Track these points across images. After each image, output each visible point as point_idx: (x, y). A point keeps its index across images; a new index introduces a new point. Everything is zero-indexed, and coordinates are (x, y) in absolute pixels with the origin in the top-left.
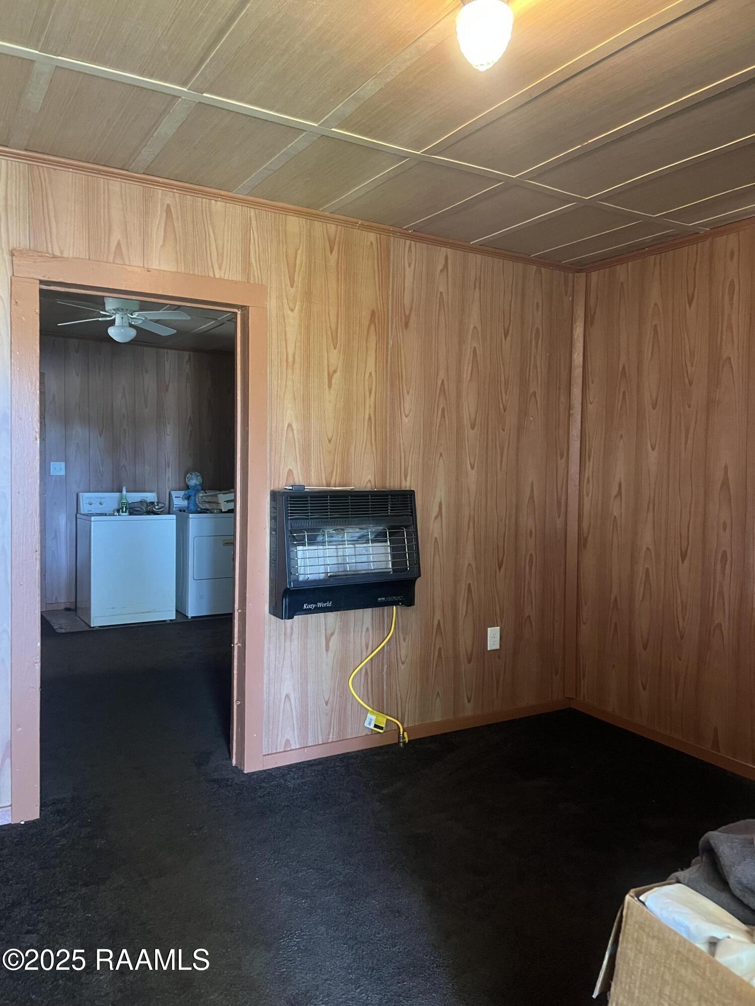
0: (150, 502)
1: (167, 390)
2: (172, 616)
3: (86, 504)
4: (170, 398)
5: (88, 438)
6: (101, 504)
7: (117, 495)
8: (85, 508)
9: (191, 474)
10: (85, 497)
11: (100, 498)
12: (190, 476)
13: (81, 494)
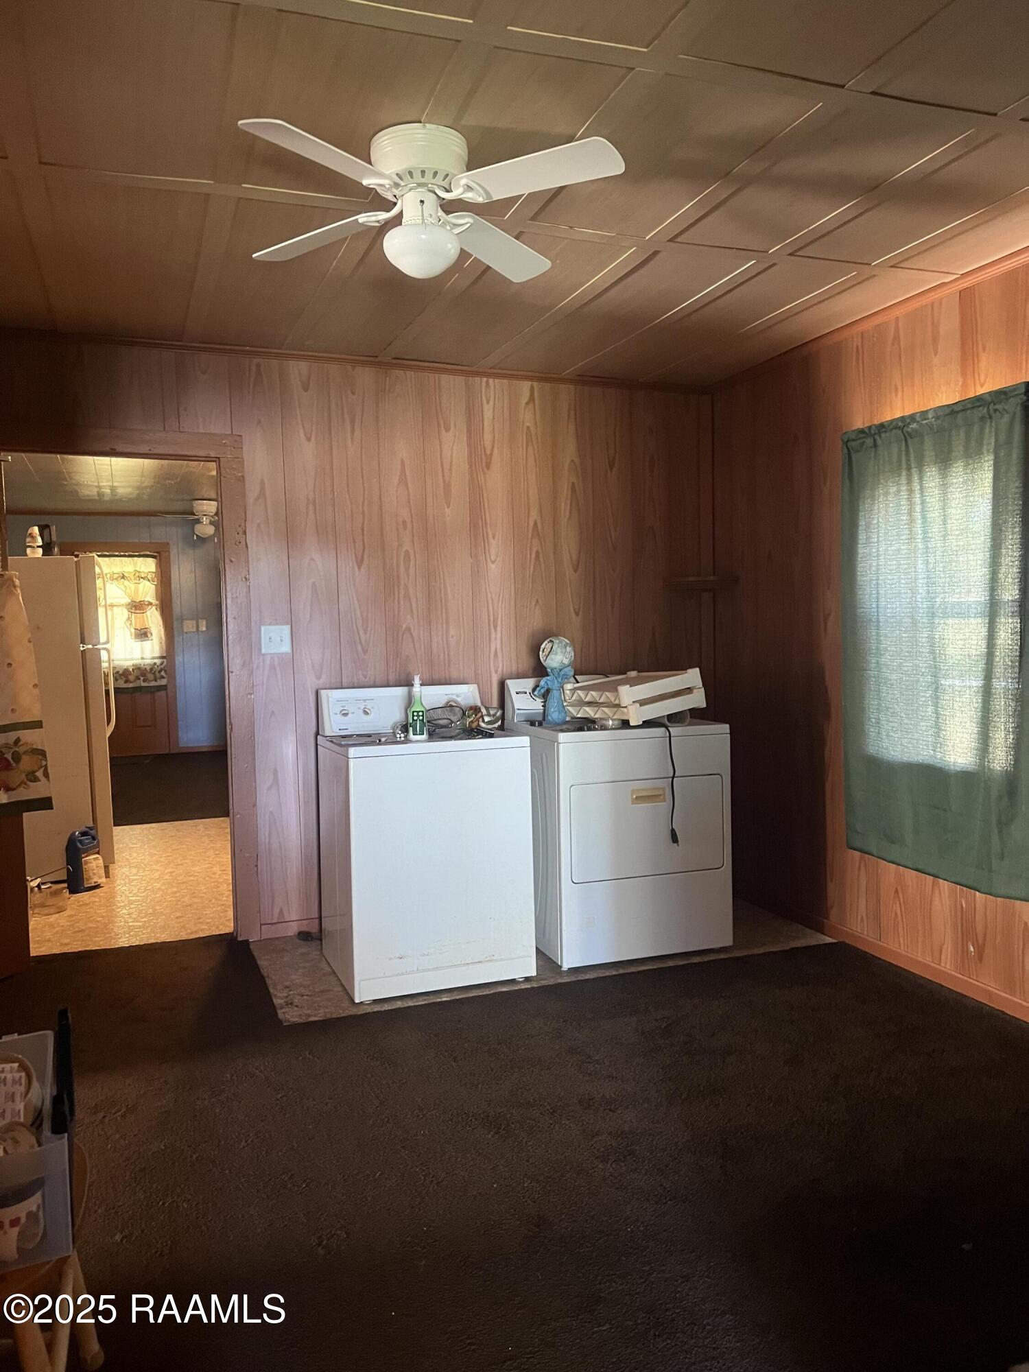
0: (471, 708)
1: (488, 466)
2: (528, 970)
3: (336, 714)
4: (496, 480)
5: (334, 572)
6: (366, 713)
7: (400, 691)
8: (333, 725)
9: (551, 641)
10: (331, 699)
11: (365, 700)
12: (550, 645)
13: (323, 693)
